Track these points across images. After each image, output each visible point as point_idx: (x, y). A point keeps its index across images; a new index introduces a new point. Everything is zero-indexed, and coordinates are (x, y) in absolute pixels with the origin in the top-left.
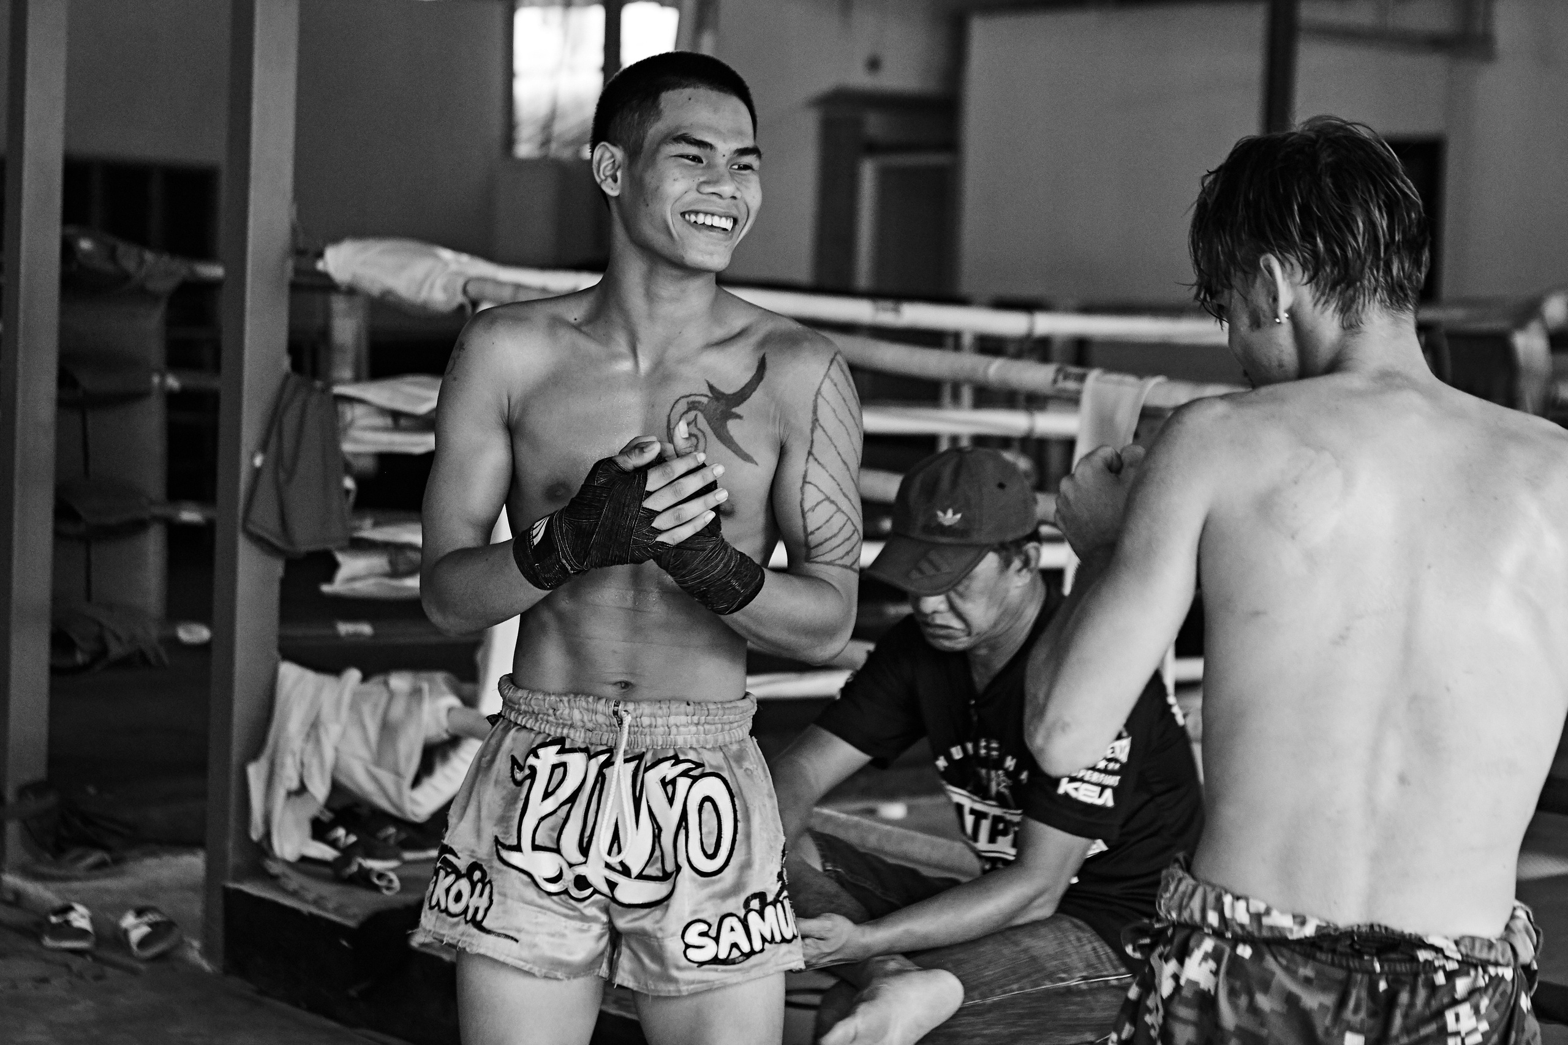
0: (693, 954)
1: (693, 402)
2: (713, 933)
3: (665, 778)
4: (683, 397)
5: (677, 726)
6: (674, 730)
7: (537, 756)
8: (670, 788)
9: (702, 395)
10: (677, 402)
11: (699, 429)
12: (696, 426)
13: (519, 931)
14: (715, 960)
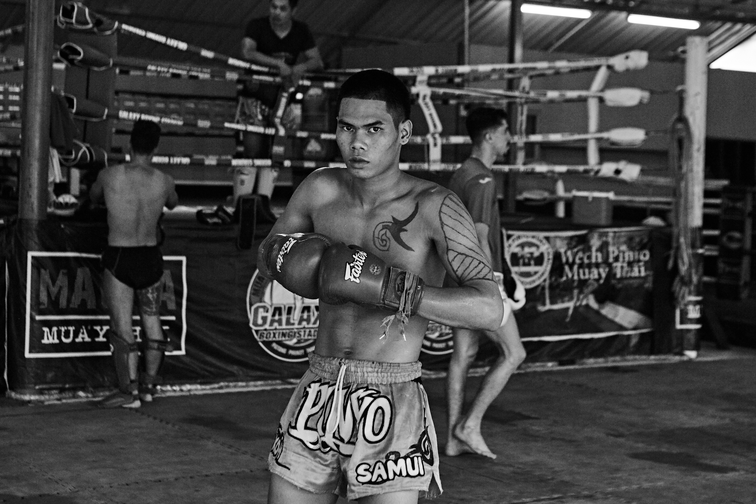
0: (361, 479)
1: (385, 225)
2: (371, 470)
3: (359, 397)
4: (381, 223)
5: (367, 373)
6: (366, 375)
7: (310, 387)
8: (360, 402)
9: (389, 222)
10: (378, 225)
11: (387, 237)
12: (386, 236)
13: (290, 465)
14: (370, 482)
